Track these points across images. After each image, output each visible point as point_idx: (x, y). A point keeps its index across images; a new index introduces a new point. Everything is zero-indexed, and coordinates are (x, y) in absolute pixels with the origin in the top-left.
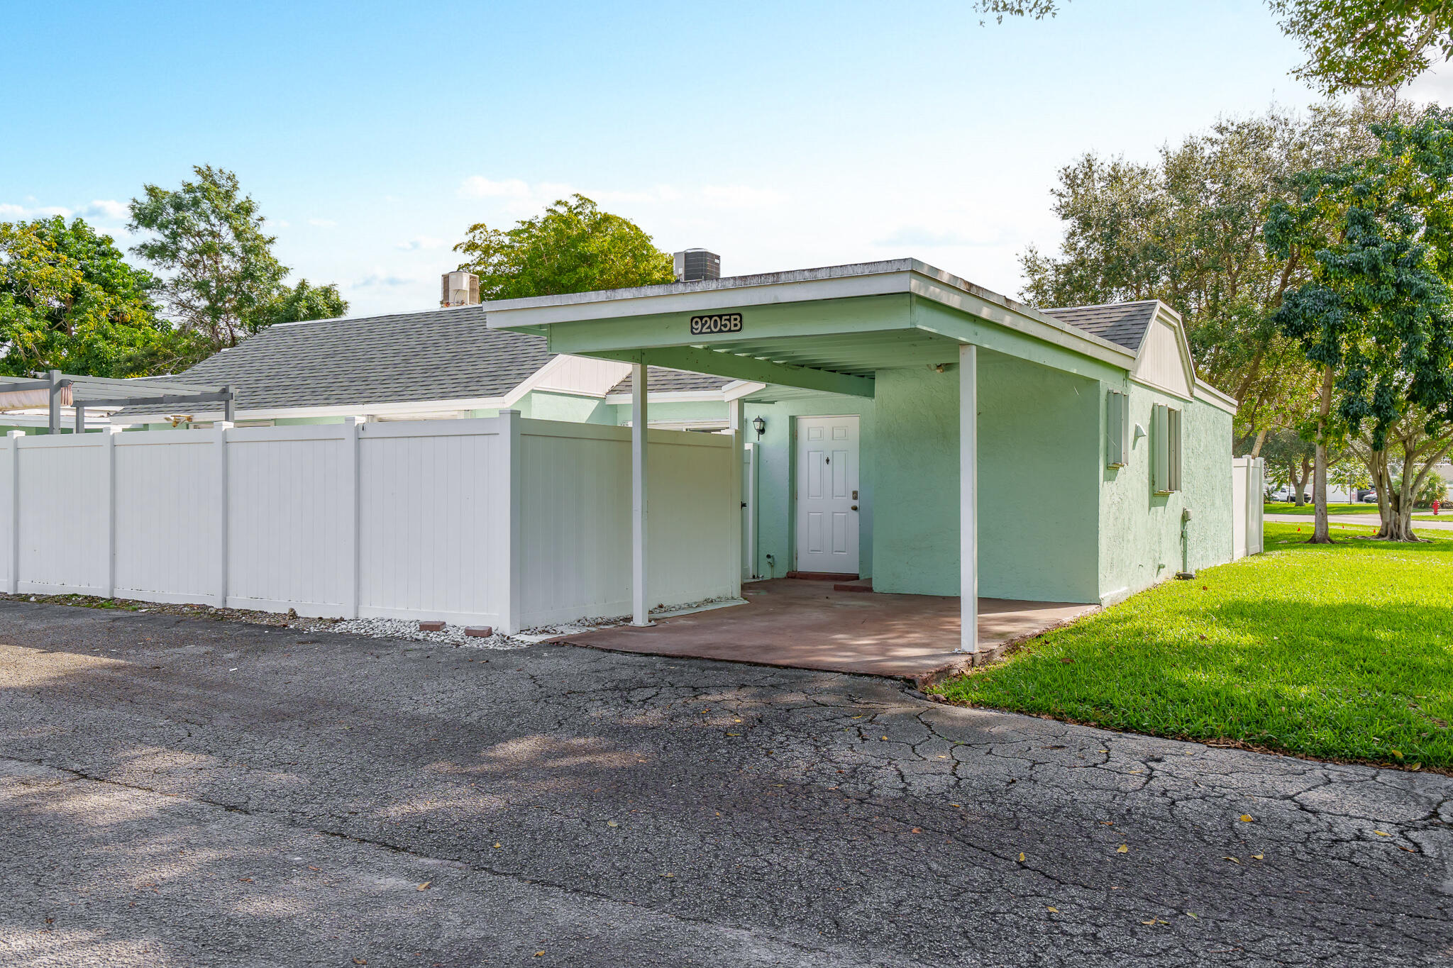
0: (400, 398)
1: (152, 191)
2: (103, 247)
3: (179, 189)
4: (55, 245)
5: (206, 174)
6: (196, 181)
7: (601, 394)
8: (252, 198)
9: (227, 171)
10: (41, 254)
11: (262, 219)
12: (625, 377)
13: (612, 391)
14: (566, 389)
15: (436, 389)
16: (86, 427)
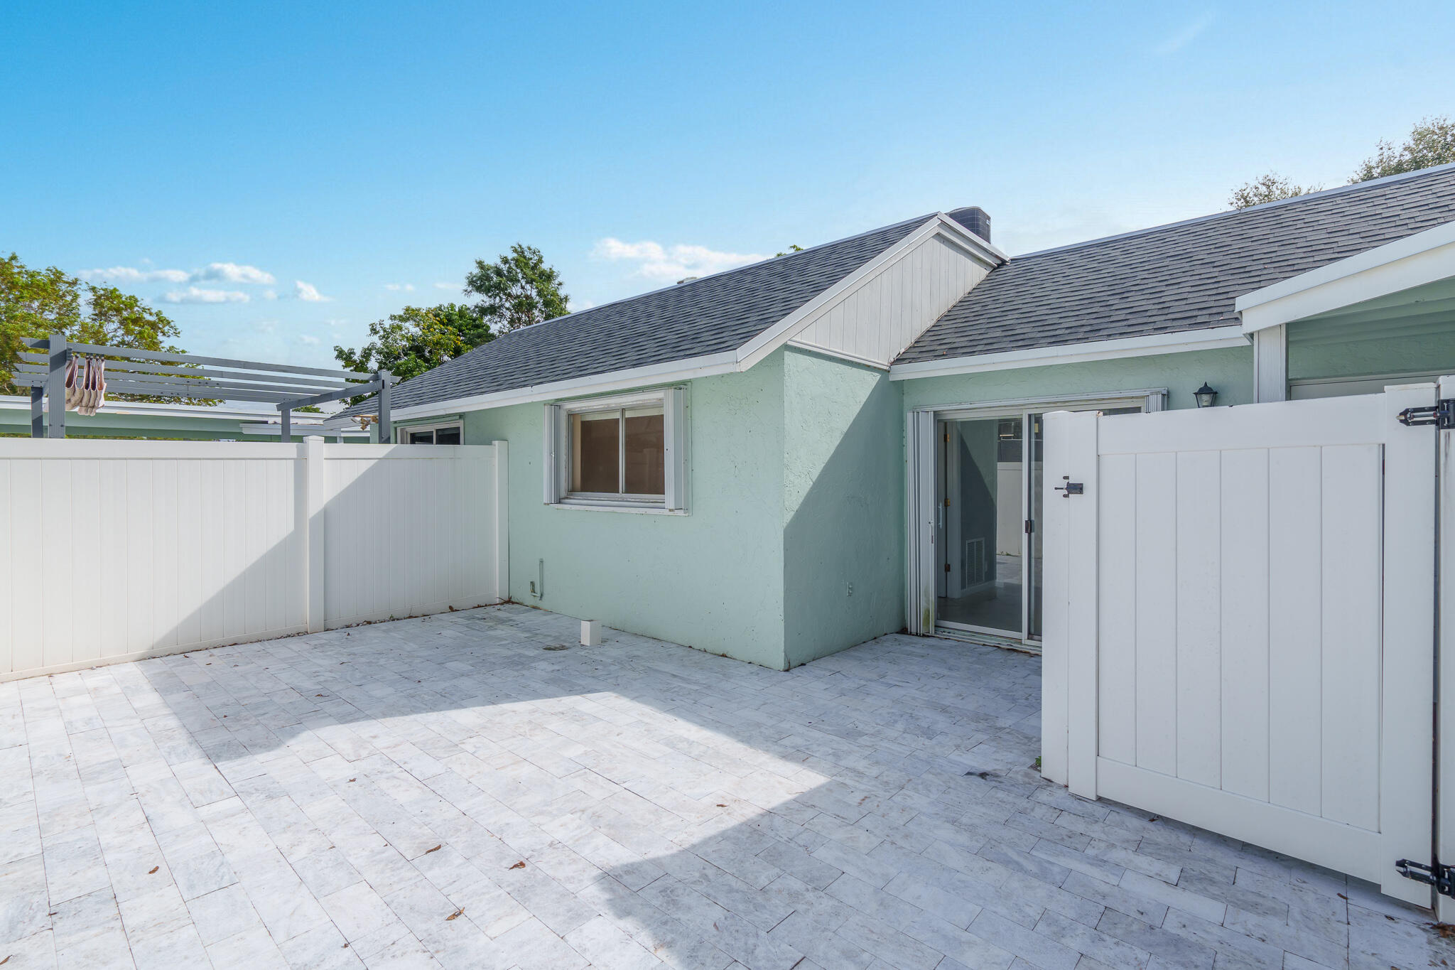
0: (583, 373)
1: (481, 264)
2: (477, 322)
3: (499, 262)
4: (446, 321)
5: (519, 251)
6: (511, 255)
7: (883, 361)
8: (554, 269)
9: (532, 247)
10: (435, 327)
11: (560, 284)
12: (913, 341)
13: (899, 360)
14: (836, 349)
15: (632, 355)
16: (292, 433)
